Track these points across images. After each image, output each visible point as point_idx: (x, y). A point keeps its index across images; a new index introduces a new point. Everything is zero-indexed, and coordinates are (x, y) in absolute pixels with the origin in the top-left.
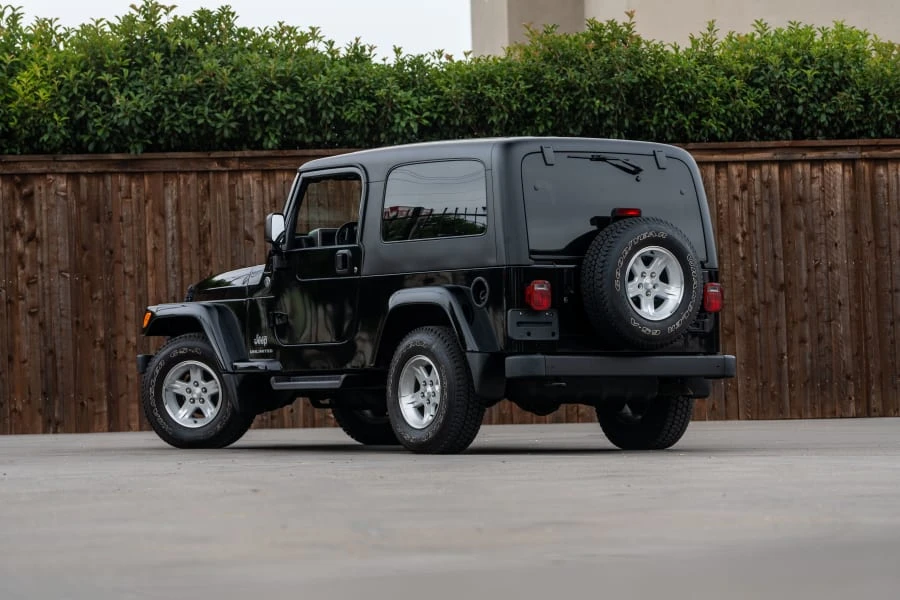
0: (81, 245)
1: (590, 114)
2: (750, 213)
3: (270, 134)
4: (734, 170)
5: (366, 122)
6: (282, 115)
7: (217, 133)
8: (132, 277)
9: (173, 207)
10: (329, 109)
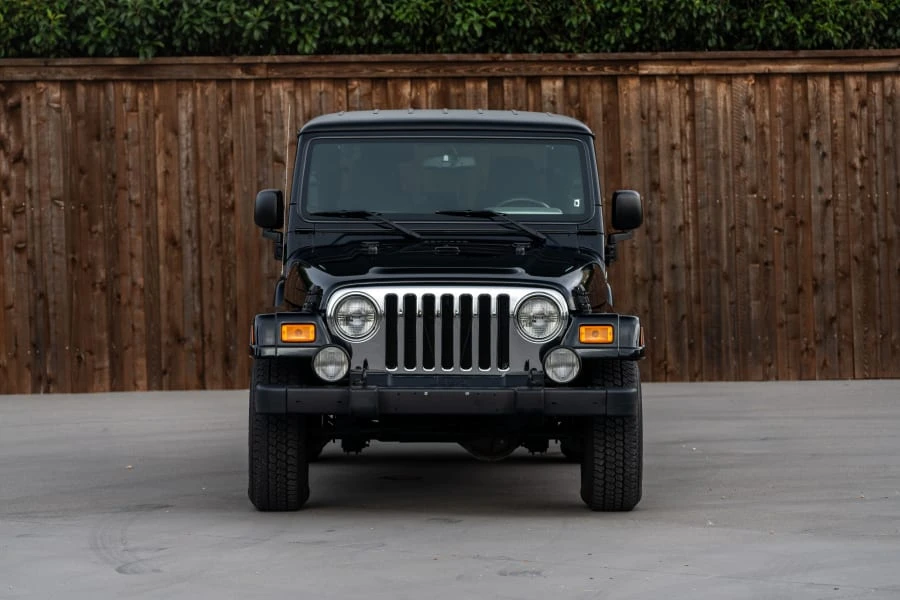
0: (77, 167)
1: (687, 16)
2: (870, 134)
3: (307, 36)
4: (852, 83)
5: (421, 23)
6: (322, 14)
7: (244, 35)
8: (138, 206)
9: (188, 121)
10: (377, 7)
